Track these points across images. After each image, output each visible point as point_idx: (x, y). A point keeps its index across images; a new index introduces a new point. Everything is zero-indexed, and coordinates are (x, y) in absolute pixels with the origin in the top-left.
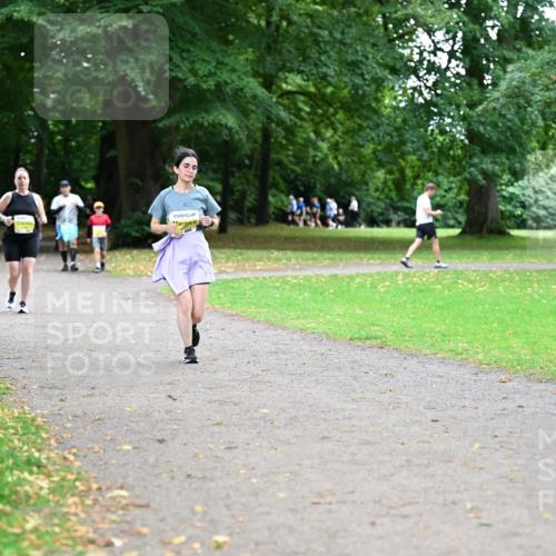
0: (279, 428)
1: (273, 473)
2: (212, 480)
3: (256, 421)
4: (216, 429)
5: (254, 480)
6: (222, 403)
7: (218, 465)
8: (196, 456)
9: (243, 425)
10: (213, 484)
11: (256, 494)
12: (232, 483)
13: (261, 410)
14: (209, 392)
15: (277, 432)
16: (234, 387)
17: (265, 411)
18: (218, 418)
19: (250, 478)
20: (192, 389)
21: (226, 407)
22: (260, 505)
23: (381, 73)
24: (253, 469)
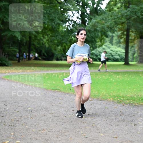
0: (33, 113)
1: (32, 124)
2: (16, 126)
3: (27, 111)
4: (17, 113)
5: (27, 126)
6: (19, 106)
7: (17, 122)
8: (12, 120)
9: (24, 112)
10: (16, 127)
11: (27, 130)
12: (21, 127)
13: (29, 108)
14: (15, 104)
15: (33, 114)
16: (22, 102)
17: (30, 108)
18: (17, 110)
19: (26, 126)
20: (11, 103)
21: (20, 107)
22: (28, 133)
23: (60, 22)
24: (27, 123)
